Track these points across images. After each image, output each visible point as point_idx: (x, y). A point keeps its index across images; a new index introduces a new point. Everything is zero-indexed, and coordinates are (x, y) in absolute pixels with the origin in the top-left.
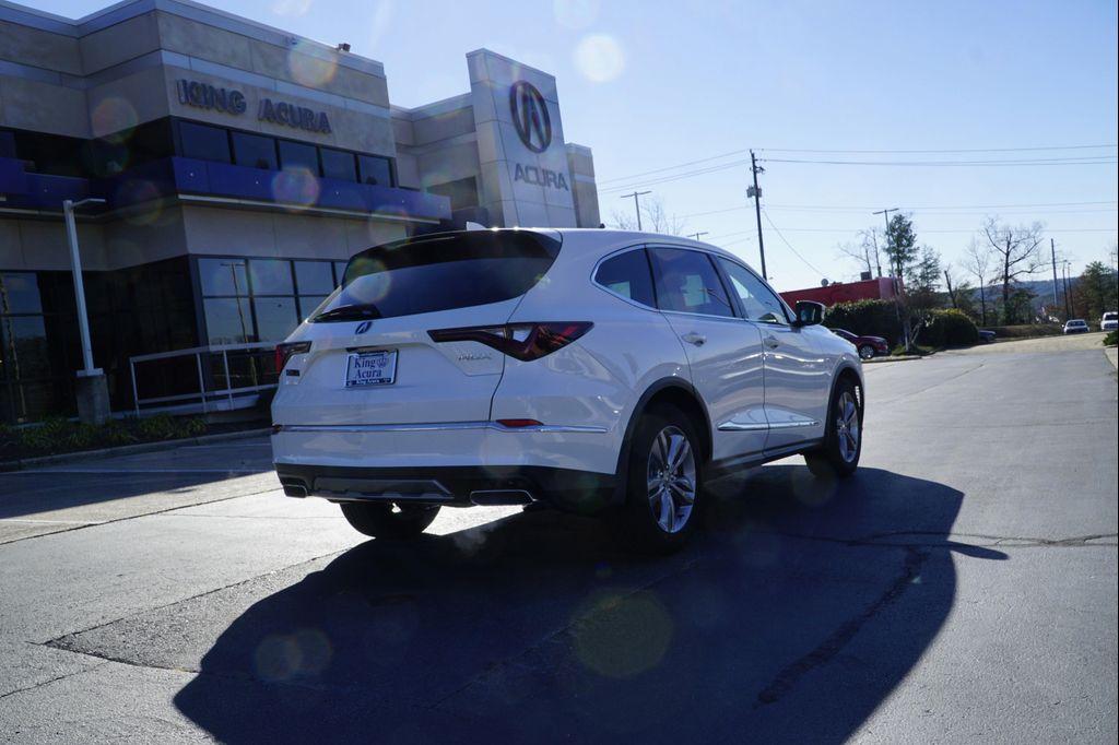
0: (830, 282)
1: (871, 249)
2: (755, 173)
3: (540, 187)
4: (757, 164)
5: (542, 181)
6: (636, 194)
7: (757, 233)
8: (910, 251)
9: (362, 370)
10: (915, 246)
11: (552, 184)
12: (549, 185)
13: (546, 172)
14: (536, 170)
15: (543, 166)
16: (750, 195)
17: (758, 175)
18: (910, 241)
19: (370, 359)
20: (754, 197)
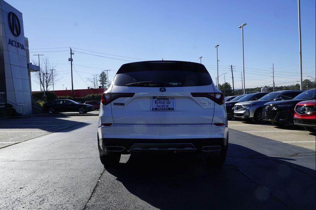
0: (90, 88)
1: (95, 80)
2: (71, 54)
3: (16, 48)
4: (72, 52)
5: (17, 46)
6: (39, 55)
7: (71, 72)
8: (106, 82)
9: (159, 105)
10: (107, 80)
11: (20, 47)
12: (19, 48)
13: (18, 43)
14: (15, 42)
15: (17, 41)
16: (69, 61)
17: (72, 55)
18: (106, 79)
19: (163, 101)
20: (70, 61)
